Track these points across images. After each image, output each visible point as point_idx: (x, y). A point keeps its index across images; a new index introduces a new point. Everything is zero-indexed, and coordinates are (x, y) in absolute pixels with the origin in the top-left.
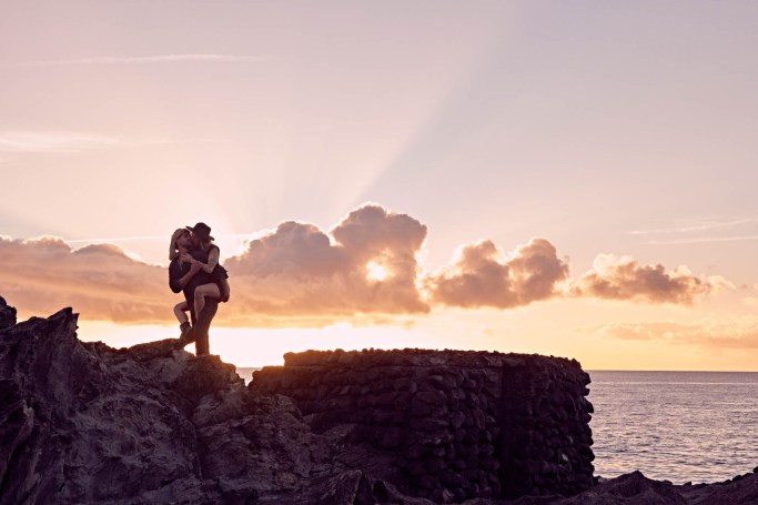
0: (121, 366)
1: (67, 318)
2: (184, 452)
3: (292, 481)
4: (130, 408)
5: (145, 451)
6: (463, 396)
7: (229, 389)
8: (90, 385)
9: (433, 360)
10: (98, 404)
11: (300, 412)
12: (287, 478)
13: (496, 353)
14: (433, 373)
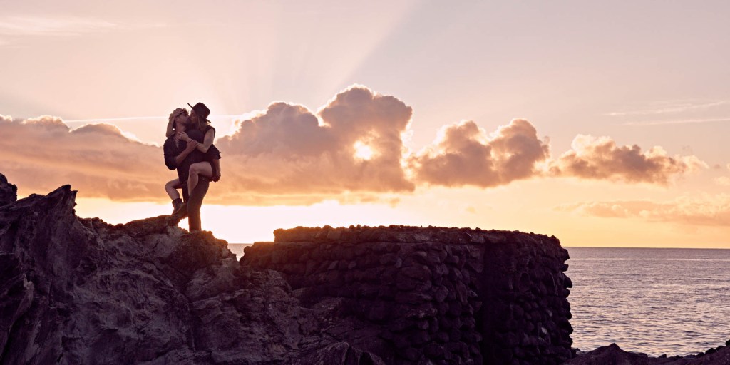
0: (117, 241)
1: (65, 195)
2: (178, 325)
3: (282, 353)
4: (126, 281)
5: (140, 323)
6: (446, 271)
7: (221, 264)
8: (88, 260)
9: (417, 237)
10: (95, 278)
11: (289, 286)
12: (278, 350)
13: (478, 230)
14: (417, 249)
